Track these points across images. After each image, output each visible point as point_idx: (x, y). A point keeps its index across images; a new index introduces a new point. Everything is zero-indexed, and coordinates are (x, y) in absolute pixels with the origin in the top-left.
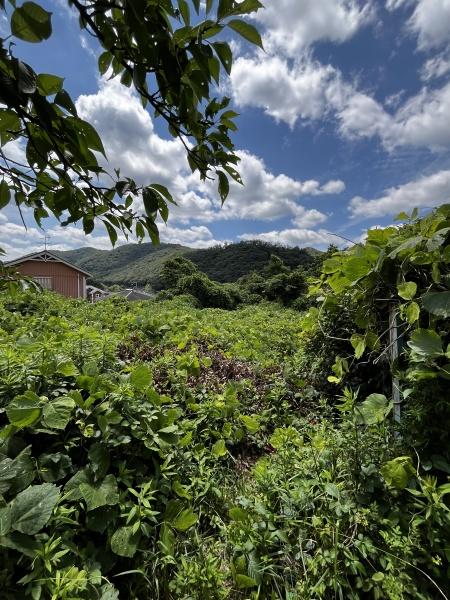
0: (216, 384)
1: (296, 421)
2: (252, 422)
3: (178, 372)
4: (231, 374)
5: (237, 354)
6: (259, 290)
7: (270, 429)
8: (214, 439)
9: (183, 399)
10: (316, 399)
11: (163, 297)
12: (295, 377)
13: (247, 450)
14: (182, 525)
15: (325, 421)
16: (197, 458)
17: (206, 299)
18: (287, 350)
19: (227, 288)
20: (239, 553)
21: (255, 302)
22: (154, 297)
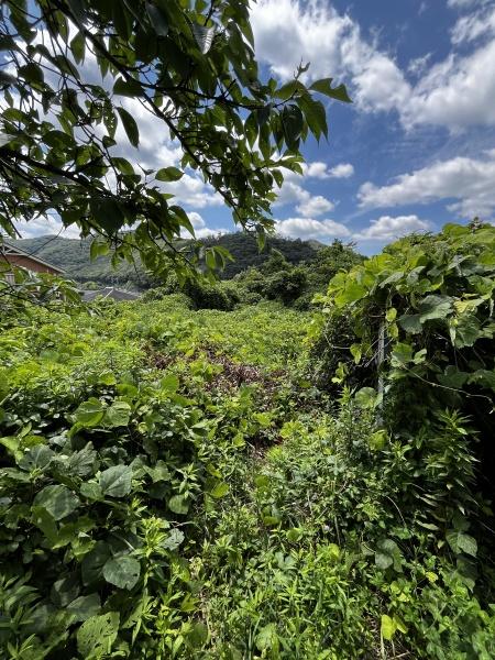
0: (228, 388)
1: (301, 416)
2: (265, 419)
3: (194, 378)
4: (241, 378)
5: (243, 359)
6: (258, 289)
7: (279, 424)
8: (233, 435)
9: (201, 402)
10: (318, 398)
11: (152, 297)
12: (300, 379)
13: (260, 442)
14: (218, 494)
15: (325, 416)
16: (221, 448)
17: (201, 300)
18: (290, 354)
19: (223, 286)
20: (265, 505)
21: (253, 302)
22: (141, 296)
